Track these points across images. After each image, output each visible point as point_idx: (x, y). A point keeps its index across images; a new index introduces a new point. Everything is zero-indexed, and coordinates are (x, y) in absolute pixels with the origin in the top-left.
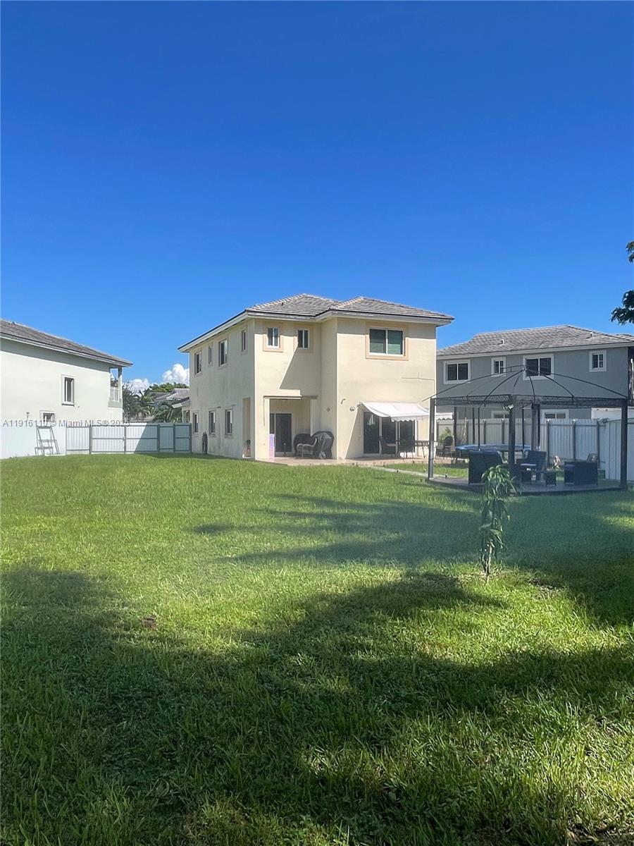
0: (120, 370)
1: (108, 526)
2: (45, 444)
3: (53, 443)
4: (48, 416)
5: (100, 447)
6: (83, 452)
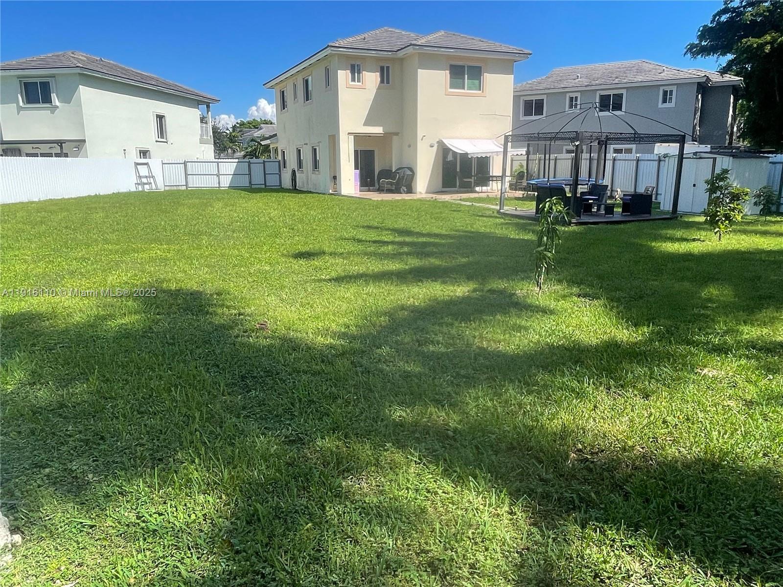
0: (208, 107)
1: (215, 252)
2: (144, 180)
3: (152, 179)
4: (144, 153)
5: (196, 183)
6: (180, 188)
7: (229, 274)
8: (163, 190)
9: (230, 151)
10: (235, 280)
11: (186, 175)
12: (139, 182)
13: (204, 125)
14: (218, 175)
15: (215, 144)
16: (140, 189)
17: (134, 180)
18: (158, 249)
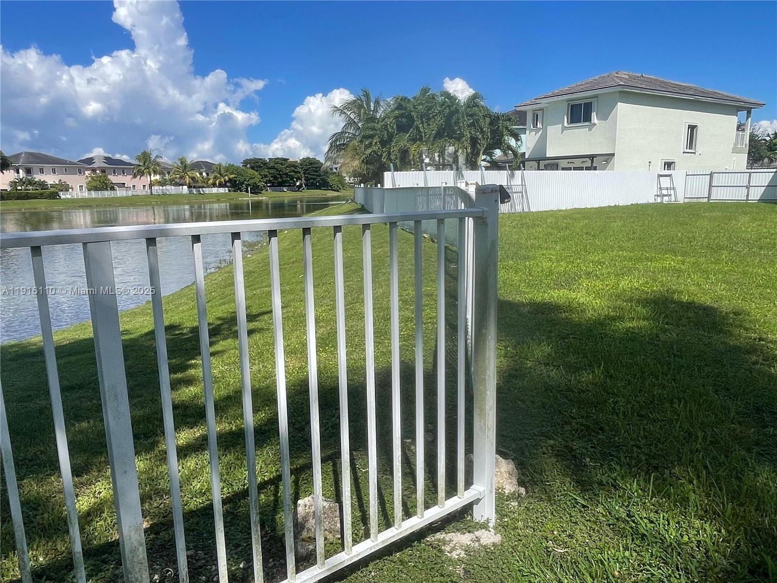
0: (749, 113)
1: (736, 269)
2: (665, 192)
3: (672, 191)
4: (669, 165)
5: (719, 195)
6: (701, 200)
7: (751, 294)
8: (682, 202)
9: (766, 160)
10: (758, 301)
11: (711, 186)
12: (659, 194)
13: (741, 133)
14: (748, 187)
15: (749, 153)
16: (659, 200)
17: (655, 191)
18: (672, 260)
